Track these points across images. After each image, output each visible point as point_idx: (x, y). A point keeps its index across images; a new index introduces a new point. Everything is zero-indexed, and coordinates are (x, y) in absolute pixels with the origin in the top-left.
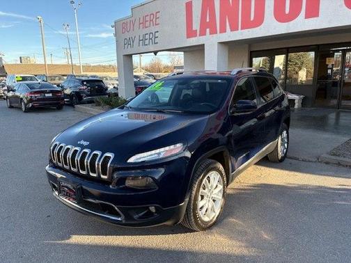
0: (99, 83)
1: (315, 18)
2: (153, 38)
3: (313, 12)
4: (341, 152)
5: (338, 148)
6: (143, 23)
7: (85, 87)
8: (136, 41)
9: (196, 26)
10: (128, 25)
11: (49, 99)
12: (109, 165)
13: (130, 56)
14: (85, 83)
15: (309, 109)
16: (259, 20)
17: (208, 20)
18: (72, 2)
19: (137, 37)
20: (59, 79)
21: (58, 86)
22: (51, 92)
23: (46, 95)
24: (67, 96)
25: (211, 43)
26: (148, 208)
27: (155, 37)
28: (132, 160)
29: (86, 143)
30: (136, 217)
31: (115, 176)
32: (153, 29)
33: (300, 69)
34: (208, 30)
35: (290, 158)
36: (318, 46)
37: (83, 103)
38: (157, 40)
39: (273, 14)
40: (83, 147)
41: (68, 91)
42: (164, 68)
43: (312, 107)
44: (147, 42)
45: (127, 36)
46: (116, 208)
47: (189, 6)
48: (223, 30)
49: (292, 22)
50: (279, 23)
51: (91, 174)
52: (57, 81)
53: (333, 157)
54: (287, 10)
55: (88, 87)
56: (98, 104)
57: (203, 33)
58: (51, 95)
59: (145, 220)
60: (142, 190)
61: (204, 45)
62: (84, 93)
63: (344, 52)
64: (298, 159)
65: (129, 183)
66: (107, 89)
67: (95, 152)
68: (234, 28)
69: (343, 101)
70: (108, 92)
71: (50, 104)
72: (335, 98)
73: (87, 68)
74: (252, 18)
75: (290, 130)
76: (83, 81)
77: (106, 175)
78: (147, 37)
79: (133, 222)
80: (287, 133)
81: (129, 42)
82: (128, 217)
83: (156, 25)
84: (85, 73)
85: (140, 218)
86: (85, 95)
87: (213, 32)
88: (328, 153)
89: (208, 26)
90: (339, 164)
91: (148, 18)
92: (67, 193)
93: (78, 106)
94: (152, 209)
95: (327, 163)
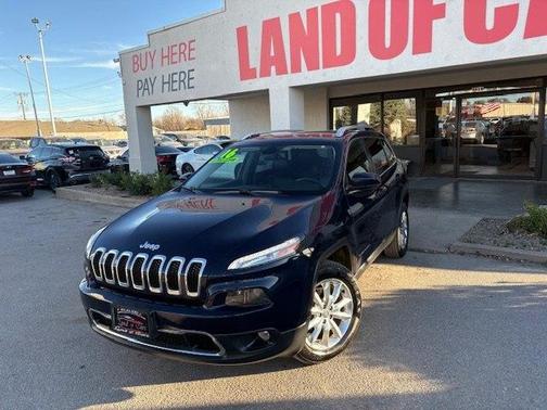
0: (95, 152)
1: (427, 54)
2: (187, 79)
3: (423, 44)
4: (477, 237)
5: (470, 233)
6: (169, 56)
7: (71, 159)
8: (158, 84)
9: (255, 61)
10: (144, 59)
11: (10, 179)
12: (200, 276)
13: (147, 108)
14: (71, 152)
15: (419, 179)
16: (349, 56)
17: (272, 54)
18: (35, 21)
19: (159, 79)
20: (17, 147)
21: (22, 158)
22: (13, 168)
23: (5, 173)
24: (39, 173)
25: (279, 88)
26: (257, 334)
27: (189, 79)
28: (233, 266)
29: (154, 247)
30: (243, 349)
31: (210, 291)
32: (185, 66)
33: (392, 120)
34: (273, 69)
35: (412, 250)
36: (423, 90)
37: (69, 185)
38: (192, 83)
39: (367, 47)
40: (151, 253)
41: (40, 166)
42: (188, 123)
43: (421, 175)
44: (176, 86)
45: (142, 75)
46: (214, 339)
47: (242, 34)
48: (296, 68)
49: (395, 59)
50: (379, 61)
51: (170, 292)
52: (13, 150)
53: (469, 245)
54: (388, 43)
55: (77, 158)
56: (97, 185)
57: (265, 73)
58: (13, 172)
59: (256, 352)
60: (249, 309)
61: (268, 90)
62: (70, 167)
63: (459, 99)
64: (423, 251)
65: (230, 301)
66: (108, 160)
67: (174, 259)
68: (313, 66)
69: (461, 167)
70: (110, 164)
71: (12, 188)
72: (450, 162)
73: (62, 126)
74: (339, 52)
75: (409, 211)
76: (68, 149)
77: (196, 291)
78: (176, 77)
79: (239, 357)
80: (407, 215)
81: (145, 86)
82: (230, 350)
83: (173, 63)
84: (61, 135)
85: (248, 349)
86: (70, 171)
87: (282, 71)
88: (460, 240)
89: (274, 62)
90: (478, 254)
91: (176, 50)
92: (130, 323)
93: (62, 188)
94: (264, 335)
95: (462, 254)
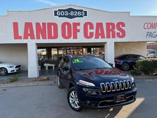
1: (76, 39)
3: (75, 37)
17: (29, 33)
29: (116, 80)
34: (29, 37)
39: (61, 35)
54: (67, 35)
61: (27, 43)
74: (53, 35)
92: (121, 99)
